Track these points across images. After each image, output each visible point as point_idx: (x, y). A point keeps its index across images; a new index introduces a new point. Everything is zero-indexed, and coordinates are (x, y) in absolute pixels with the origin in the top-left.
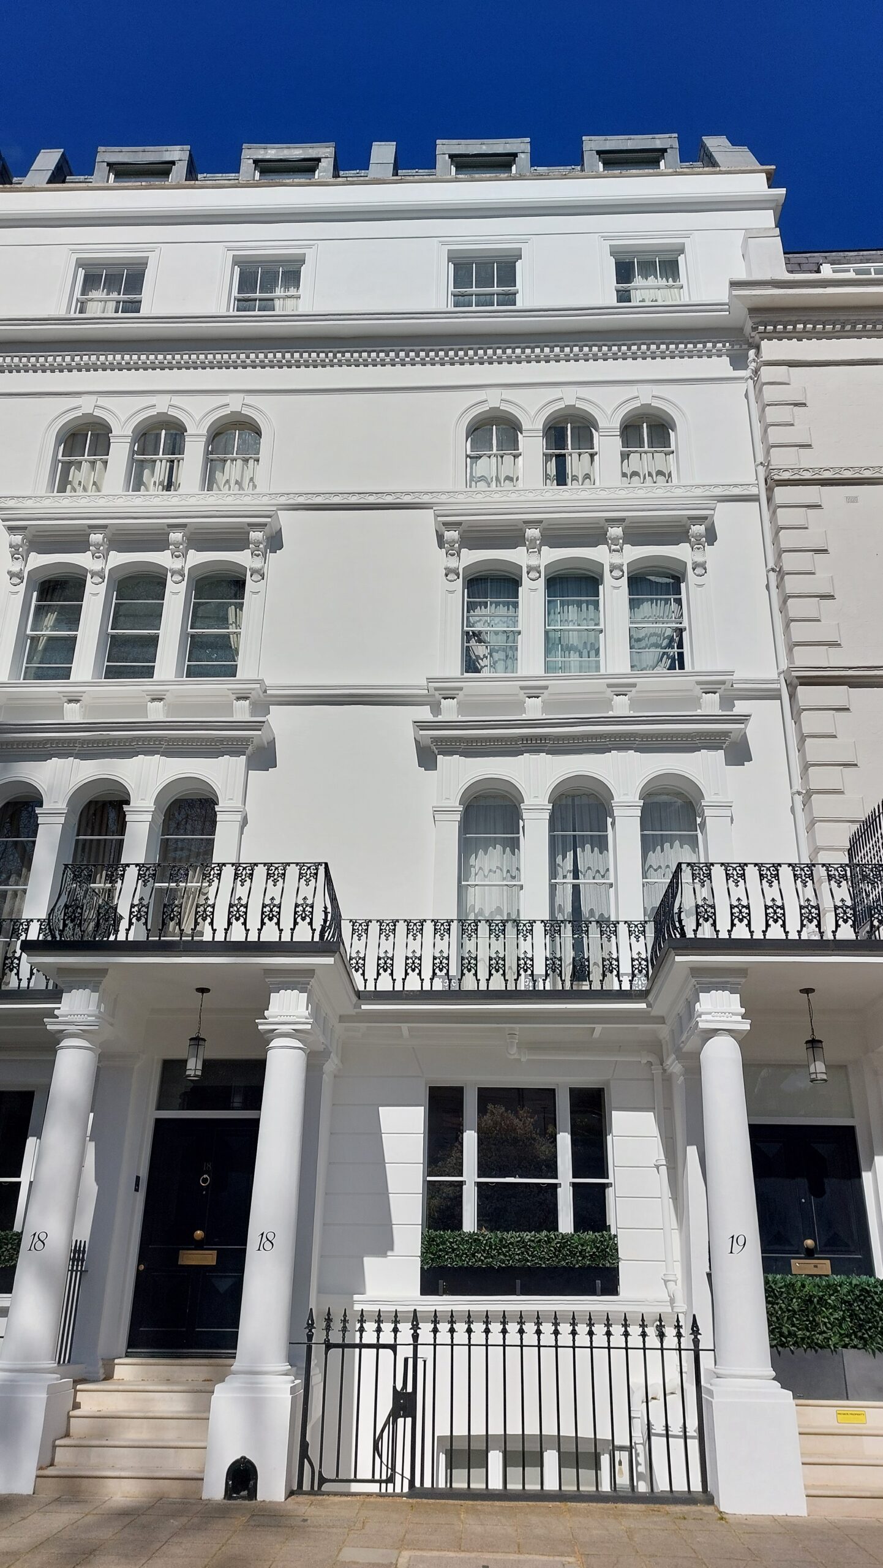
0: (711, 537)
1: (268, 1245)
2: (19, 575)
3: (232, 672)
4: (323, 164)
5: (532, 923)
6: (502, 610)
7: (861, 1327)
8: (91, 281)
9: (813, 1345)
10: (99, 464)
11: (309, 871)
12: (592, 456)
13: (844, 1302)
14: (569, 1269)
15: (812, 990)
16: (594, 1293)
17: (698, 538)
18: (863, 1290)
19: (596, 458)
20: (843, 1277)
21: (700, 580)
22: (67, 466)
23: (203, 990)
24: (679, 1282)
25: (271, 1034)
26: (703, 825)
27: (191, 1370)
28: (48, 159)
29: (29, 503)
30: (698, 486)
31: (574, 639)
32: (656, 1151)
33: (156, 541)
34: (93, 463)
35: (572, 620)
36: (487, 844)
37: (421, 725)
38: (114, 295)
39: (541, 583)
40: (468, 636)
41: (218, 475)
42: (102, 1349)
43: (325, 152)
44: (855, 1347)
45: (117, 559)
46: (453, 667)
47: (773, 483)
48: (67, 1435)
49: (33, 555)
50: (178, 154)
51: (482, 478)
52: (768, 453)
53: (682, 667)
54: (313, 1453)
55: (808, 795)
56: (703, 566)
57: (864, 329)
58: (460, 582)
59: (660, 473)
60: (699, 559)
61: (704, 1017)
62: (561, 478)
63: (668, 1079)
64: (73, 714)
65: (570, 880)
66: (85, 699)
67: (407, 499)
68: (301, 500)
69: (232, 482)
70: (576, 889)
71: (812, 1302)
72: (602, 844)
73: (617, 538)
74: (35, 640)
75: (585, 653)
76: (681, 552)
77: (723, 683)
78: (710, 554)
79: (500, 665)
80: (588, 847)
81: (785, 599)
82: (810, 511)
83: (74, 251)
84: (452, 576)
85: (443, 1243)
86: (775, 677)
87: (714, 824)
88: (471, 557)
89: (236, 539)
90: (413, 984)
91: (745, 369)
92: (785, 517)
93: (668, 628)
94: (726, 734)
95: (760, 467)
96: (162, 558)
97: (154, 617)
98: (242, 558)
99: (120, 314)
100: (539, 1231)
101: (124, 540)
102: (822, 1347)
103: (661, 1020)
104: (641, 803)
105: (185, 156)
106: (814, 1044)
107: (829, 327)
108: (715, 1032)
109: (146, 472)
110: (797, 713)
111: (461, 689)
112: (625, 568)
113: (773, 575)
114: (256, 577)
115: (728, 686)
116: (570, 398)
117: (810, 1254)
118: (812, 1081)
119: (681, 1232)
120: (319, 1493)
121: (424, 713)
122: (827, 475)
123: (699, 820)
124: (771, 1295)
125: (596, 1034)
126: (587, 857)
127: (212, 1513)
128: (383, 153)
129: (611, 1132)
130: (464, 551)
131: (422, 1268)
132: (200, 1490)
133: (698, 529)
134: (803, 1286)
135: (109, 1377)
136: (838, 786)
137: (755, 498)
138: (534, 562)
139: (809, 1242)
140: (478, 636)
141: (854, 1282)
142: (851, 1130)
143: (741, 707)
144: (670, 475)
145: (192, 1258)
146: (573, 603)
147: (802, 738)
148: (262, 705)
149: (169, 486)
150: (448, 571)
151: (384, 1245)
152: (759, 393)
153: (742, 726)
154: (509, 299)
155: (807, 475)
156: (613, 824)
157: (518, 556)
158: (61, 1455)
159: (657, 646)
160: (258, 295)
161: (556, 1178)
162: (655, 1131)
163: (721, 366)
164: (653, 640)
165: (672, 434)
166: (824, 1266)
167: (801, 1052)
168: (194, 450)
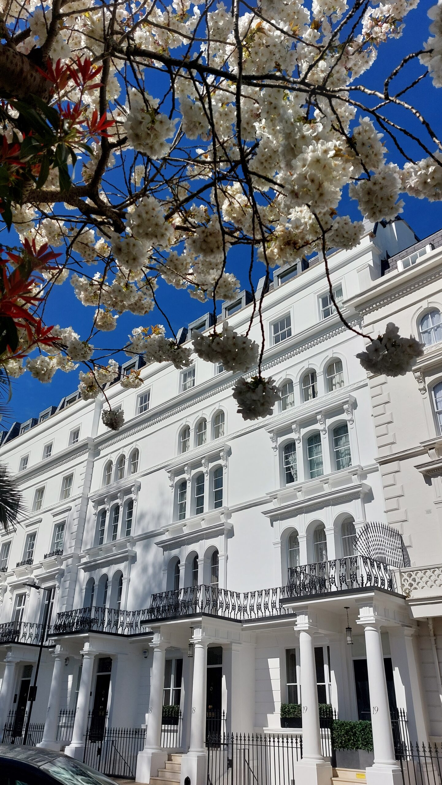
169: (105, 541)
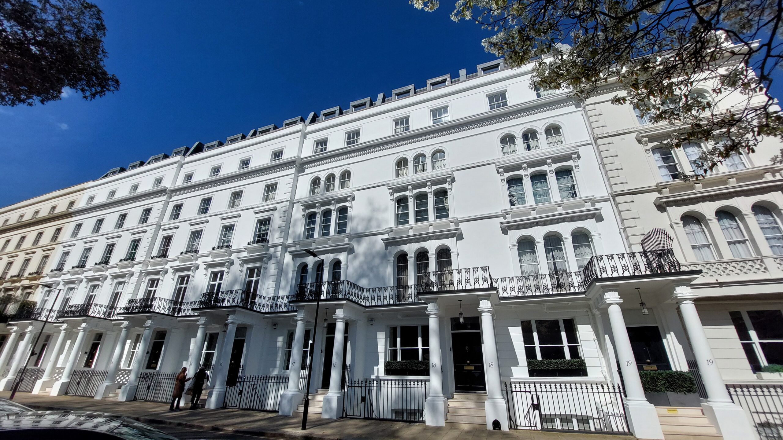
0: (579, 157)
1: (492, 366)
2: (393, 200)
3: (448, 216)
4: (448, 80)
5: (545, 275)
6: (518, 188)
7: (672, 385)
8: (397, 124)
9: (656, 391)
10: (406, 169)
11: (485, 269)
12: (537, 141)
13: (664, 378)
14: (572, 370)
15: (639, 288)
16: (581, 376)
17: (575, 159)
18: (671, 375)
19: (539, 141)
20: (663, 371)
21: (578, 170)
22: (398, 170)
23: (460, 301)
24: (606, 372)
25: (482, 312)
26: (592, 241)
27: (472, 396)
28: (380, 96)
29: (392, 182)
30: (572, 144)
31: (541, 192)
32: (593, 336)
33: (424, 185)
34: (404, 169)
35: (540, 188)
36: (525, 253)
37: (502, 223)
38: (402, 126)
39: (529, 178)
40: (510, 196)
41: (435, 165)
42: (450, 391)
43: (448, 77)
44: (671, 391)
45: (415, 191)
46: (508, 206)
47: (596, 139)
48: (448, 412)
49: (395, 194)
50: (411, 87)
51: (506, 152)
52: (593, 130)
53: (576, 196)
54: (513, 419)
55: (625, 229)
56: (578, 166)
57: (617, 89)
58: (506, 182)
59: (559, 141)
60: (576, 164)
61: (607, 300)
62: (529, 148)
63: (593, 315)
64: (411, 232)
65: (552, 261)
66: (413, 228)
67: (487, 163)
68: (458, 168)
69: (439, 166)
70: (554, 263)
71: (654, 378)
72: (561, 249)
73: (550, 163)
74: (398, 214)
75: (545, 195)
76: (570, 163)
77: (591, 199)
78: (579, 162)
79: (520, 203)
80: (556, 250)
81: (606, 172)
82: (610, 145)
83: (392, 118)
84: (503, 181)
85: (533, 363)
86: (607, 195)
87: (596, 241)
88: (507, 175)
89: (444, 181)
90: (513, 294)
91: (581, 107)
92: (601, 148)
93: (570, 185)
94: (595, 214)
95: (591, 135)
96: (426, 189)
97: (426, 204)
98: (446, 186)
99: (405, 132)
100: (561, 359)
101: (416, 187)
102: (659, 391)
103: (590, 299)
104: (572, 237)
105: (413, 87)
106: (642, 304)
107: (605, 91)
108: (611, 304)
109: (417, 168)
110: (617, 205)
111: (511, 211)
112: (554, 171)
113: (601, 165)
114: (450, 190)
115: (593, 200)
116: (528, 126)
117: (649, 364)
118: (644, 314)
119: (605, 359)
120: (517, 429)
121: (502, 220)
122: (613, 133)
123: (590, 239)
124: (641, 377)
125: (569, 304)
126: (556, 253)
127: (490, 433)
128: (463, 72)
129: (578, 330)
130: (505, 174)
131: (528, 370)
132: (486, 427)
133: (575, 156)
134: (650, 374)
135: (453, 398)
136: (629, 209)
137: (591, 144)
138: (526, 173)
139: (648, 360)
140: (513, 196)
141: (667, 372)
142: (657, 327)
143: (598, 205)
144: (562, 141)
145: (467, 368)
146: (539, 182)
147: (620, 212)
148: (457, 223)
149: (423, 170)
150: (502, 180)
151: (516, 364)
152: (586, 114)
153: (600, 211)
154: (505, 104)
155: (607, 135)
156: (564, 244)
157: (521, 172)
158: (449, 417)
159: (567, 190)
160: (438, 118)
161: (563, 344)
162: (591, 330)
163: (572, 108)
164: (565, 189)
165: (561, 130)
166: (655, 367)
167: (639, 306)
168: (429, 161)
169: (316, 235)
